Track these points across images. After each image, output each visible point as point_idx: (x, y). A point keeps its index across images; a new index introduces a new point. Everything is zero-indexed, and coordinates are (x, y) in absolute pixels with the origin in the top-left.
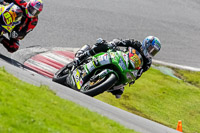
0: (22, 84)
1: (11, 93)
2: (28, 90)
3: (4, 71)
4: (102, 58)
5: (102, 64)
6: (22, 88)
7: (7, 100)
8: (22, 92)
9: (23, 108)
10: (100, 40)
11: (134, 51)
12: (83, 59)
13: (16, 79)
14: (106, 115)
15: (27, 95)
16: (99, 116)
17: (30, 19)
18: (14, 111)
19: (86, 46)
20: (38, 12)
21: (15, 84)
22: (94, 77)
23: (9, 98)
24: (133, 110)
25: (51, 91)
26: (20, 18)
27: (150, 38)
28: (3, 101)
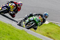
1: (13, 32)
2: (18, 31)
3: (11, 25)
4: (31, 18)
5: (31, 20)
7: (12, 34)
8: (16, 32)
9: (17, 36)
10: (31, 13)
12: (26, 19)
13: (15, 28)
14: (42, 39)
15: (18, 32)
16: (40, 39)
18: (14, 37)
19: (27, 15)
20: (21, 6)
22: (29, 24)
24: (50, 37)
25: (25, 31)
27: (45, 13)
28: (11, 34)
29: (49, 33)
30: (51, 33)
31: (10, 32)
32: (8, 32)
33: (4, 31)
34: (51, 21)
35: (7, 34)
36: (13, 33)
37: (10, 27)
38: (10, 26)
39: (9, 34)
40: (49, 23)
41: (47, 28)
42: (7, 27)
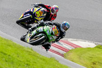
0: (41, 57)
2: (44, 60)
3: (32, 50)
6: (41, 59)
7: (33, 65)
8: (41, 61)
11: (55, 27)
15: (43, 62)
17: (52, 15)
21: (37, 57)
23: (35, 64)
25: (56, 60)
26: (45, 15)
27: (65, 22)
28: (31, 65)
29: (97, 63)
30: (99, 62)
31: (29, 61)
32: (27, 61)
33: (19, 59)
34: (99, 43)
35: (26, 66)
36: (35, 63)
37: (30, 52)
38: (29, 50)
39: (27, 64)
40: (96, 45)
41: (93, 55)
42: (24, 52)
